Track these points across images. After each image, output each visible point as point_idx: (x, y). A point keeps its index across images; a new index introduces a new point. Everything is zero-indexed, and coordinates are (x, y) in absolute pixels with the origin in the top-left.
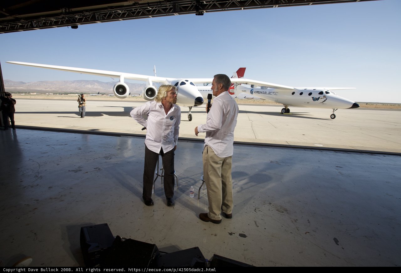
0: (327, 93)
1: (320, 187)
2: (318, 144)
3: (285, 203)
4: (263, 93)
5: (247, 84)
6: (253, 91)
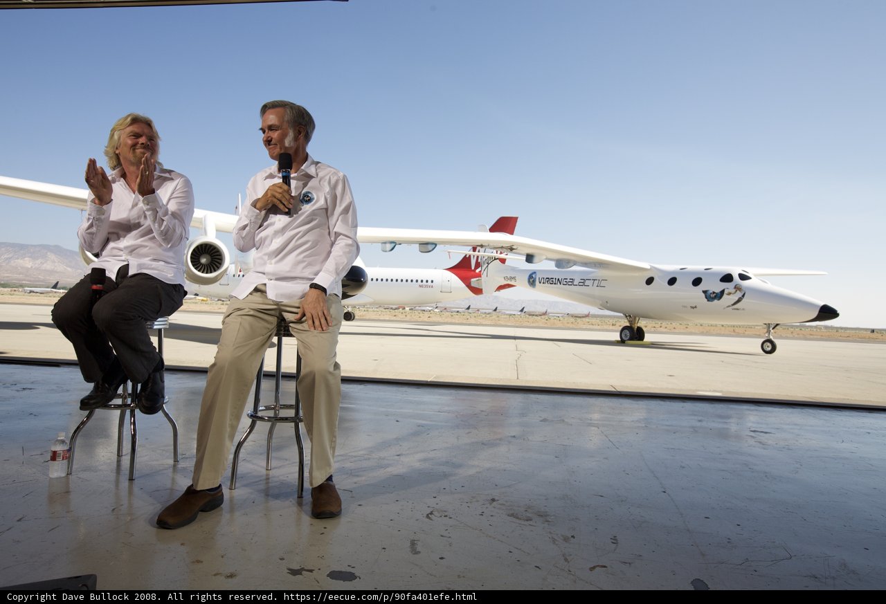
0: (743, 277)
1: (684, 467)
2: (710, 391)
3: (546, 499)
4: (565, 283)
5: (514, 251)
6: (534, 276)
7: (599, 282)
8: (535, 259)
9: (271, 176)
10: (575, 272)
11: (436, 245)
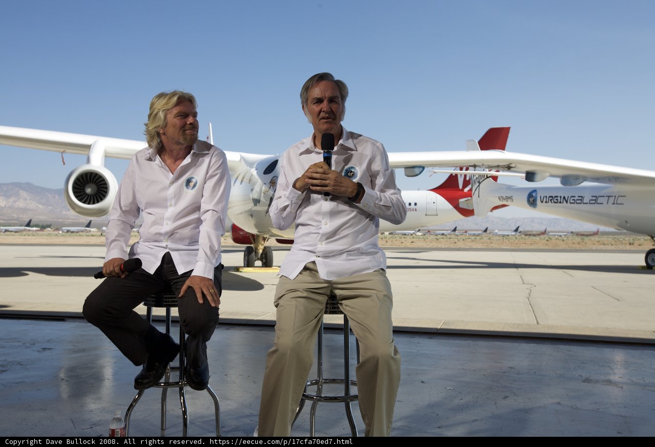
4: (573, 201)
5: (512, 169)
6: (534, 194)
7: (615, 199)
8: (537, 177)
9: (308, 152)
10: (585, 188)
11: (424, 168)
